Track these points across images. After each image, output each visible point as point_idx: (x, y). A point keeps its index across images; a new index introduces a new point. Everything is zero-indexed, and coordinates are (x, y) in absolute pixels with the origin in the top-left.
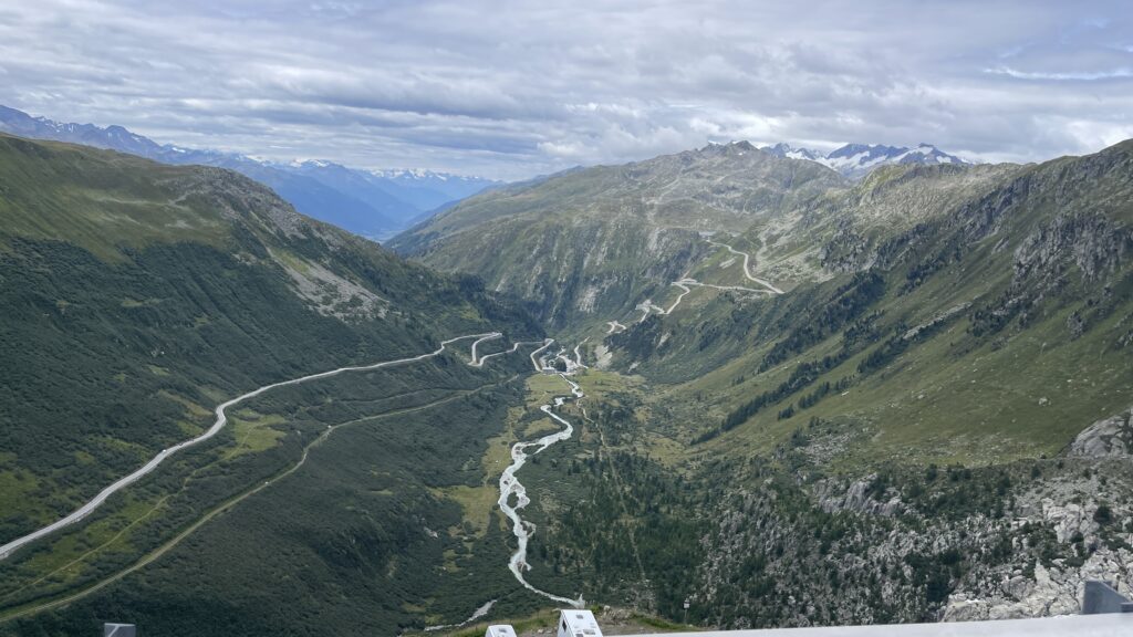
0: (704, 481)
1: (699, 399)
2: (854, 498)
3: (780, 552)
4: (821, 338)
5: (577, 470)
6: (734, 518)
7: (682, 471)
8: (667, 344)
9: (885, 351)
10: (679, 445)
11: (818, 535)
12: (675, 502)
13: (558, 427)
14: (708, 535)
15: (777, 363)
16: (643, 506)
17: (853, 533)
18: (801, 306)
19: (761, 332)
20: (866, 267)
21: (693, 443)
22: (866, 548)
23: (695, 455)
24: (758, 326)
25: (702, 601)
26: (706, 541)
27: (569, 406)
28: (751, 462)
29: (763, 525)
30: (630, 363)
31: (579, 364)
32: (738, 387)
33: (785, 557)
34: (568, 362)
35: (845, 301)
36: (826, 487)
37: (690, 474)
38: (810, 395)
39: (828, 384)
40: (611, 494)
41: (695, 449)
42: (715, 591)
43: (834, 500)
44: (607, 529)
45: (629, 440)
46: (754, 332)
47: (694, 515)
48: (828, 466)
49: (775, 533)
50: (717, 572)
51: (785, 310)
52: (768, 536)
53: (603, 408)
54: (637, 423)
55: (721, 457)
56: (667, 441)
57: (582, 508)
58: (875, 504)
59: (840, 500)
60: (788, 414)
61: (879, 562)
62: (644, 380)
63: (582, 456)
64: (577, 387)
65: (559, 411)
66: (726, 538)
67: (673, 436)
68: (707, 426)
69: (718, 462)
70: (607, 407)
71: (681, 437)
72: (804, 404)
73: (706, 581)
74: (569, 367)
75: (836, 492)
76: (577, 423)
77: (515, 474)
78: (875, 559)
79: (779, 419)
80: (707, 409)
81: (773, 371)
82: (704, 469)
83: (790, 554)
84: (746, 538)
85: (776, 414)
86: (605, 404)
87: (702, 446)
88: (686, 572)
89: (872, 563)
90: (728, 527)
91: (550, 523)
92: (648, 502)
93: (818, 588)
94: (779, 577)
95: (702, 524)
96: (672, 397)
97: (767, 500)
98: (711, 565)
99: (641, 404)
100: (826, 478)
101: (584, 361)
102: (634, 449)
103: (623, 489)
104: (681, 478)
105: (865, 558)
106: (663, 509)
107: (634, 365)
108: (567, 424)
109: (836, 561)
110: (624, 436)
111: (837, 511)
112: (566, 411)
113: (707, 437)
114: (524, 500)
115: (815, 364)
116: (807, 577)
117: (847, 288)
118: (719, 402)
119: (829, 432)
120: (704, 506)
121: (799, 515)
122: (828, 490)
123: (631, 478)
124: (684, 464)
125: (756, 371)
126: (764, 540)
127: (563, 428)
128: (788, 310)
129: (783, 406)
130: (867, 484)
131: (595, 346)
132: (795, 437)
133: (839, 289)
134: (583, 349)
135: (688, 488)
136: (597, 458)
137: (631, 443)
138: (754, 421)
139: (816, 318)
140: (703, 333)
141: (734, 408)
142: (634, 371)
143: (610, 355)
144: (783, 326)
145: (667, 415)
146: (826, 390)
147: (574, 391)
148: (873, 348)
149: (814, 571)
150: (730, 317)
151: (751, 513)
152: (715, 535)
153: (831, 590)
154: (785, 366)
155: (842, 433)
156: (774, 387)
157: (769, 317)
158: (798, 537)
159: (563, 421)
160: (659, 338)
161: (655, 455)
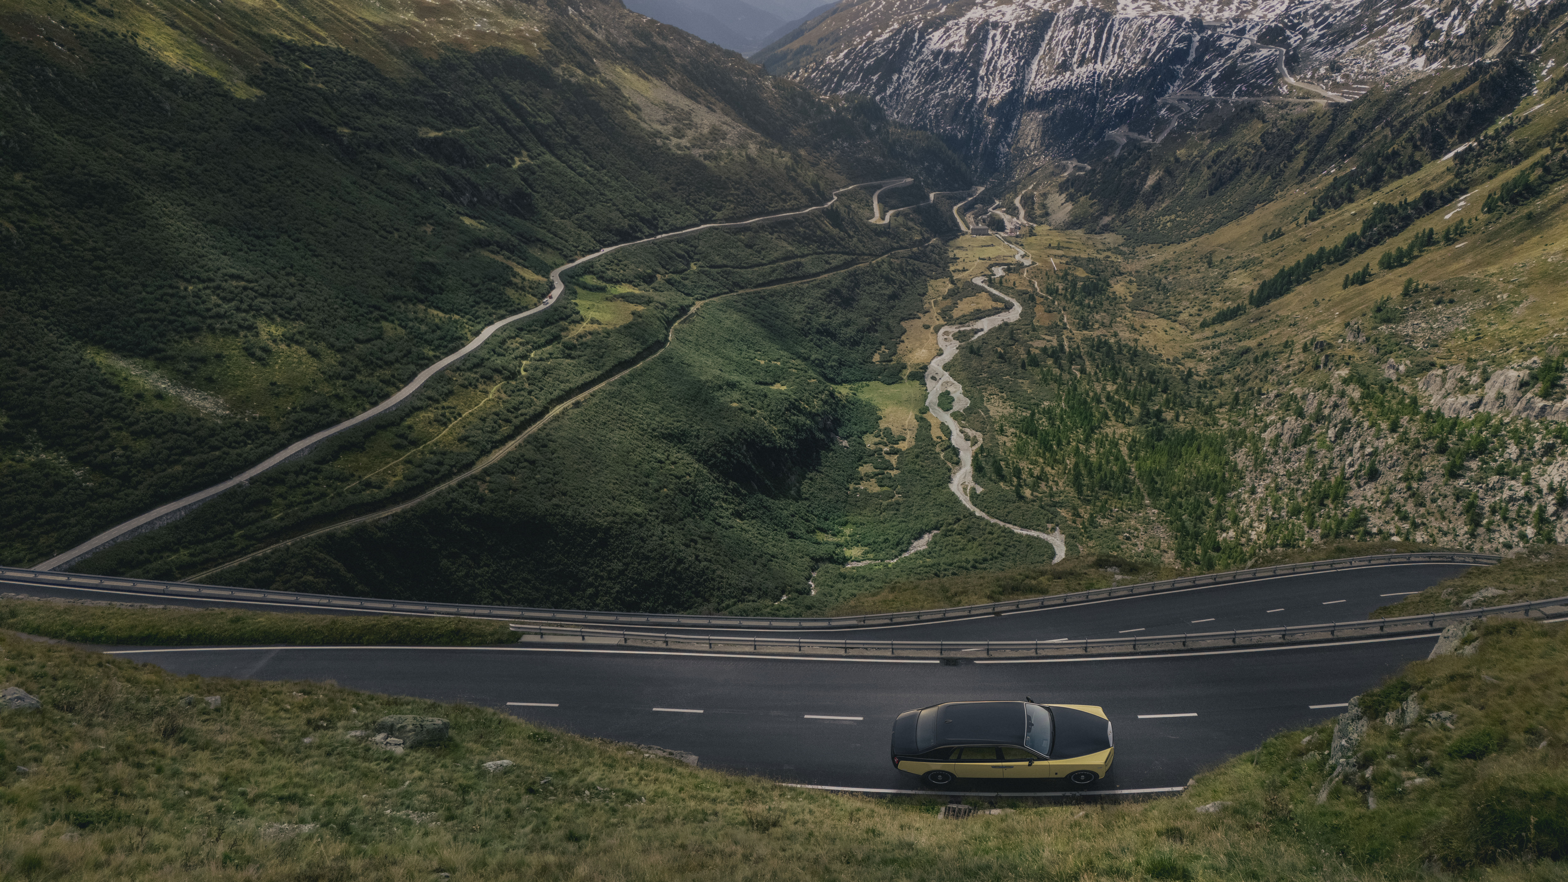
0: (1226, 376)
1: (1210, 264)
2: (1501, 397)
3: (1373, 475)
4: (1415, 166)
5: (1034, 362)
6: (1286, 426)
7: (1190, 364)
8: (1158, 187)
9: (1532, 178)
10: (1182, 328)
11: (1442, 449)
12: (1186, 405)
13: (1000, 305)
14: (1244, 450)
15: (1337, 206)
16: (1136, 410)
17: (1504, 446)
18: (1377, 120)
19: (1307, 164)
20: (1491, 55)
21: (1204, 325)
22: (1525, 468)
23: (1209, 342)
24: (1304, 153)
25: (1243, 540)
26: (1241, 458)
27: (1013, 277)
28: (1305, 349)
29: (1339, 436)
30: (1099, 217)
31: (1022, 219)
32: (1276, 244)
33: (1381, 480)
34: (1006, 218)
35: (1458, 107)
36: (1444, 381)
37: (1202, 368)
38: (1399, 250)
39: (1431, 230)
40: (1088, 395)
41: (1208, 332)
42: (1263, 527)
43: (1462, 399)
44: (1087, 441)
45: (1107, 321)
46: (1299, 163)
47: (1215, 423)
48: (1442, 352)
49: (1362, 447)
50: (1263, 501)
51: (1348, 127)
52: (1350, 451)
53: (1064, 277)
54: (1114, 300)
55: (1252, 343)
56: (1163, 323)
57: (1048, 412)
58: (1539, 403)
59: (1472, 398)
60: (1362, 278)
61: (1552, 489)
62: (1120, 239)
63: (1041, 344)
64: (1022, 252)
65: (1000, 284)
66: (1276, 453)
67: (1172, 316)
68: (1225, 300)
69: (1247, 351)
70: (1070, 278)
71: (1184, 316)
72: (1390, 263)
73: (1248, 513)
74: (1009, 226)
75: (1464, 387)
76: (1028, 299)
77: (946, 367)
78: (1544, 485)
79: (1345, 286)
80: (1225, 277)
81: (1331, 217)
82: (1225, 361)
83: (1389, 477)
84: (1312, 453)
85: (1341, 280)
86: (1066, 274)
87: (1219, 328)
88: (1214, 501)
89: (1539, 491)
90: (1279, 436)
91: (1002, 431)
92: (1143, 406)
93: (1444, 525)
94: (1372, 510)
95: (1232, 434)
96: (1166, 262)
97: (1346, 400)
98: (1253, 491)
99: (1121, 274)
100: (1443, 367)
101: (1030, 217)
102: (1116, 335)
103: (1104, 388)
104: (1190, 374)
105: (1527, 483)
106: (1169, 415)
107: (1106, 220)
108: (1014, 301)
109: (1475, 489)
110: (1098, 317)
111: (1467, 415)
112: (1011, 284)
113: (1224, 317)
114: (961, 402)
115: (1404, 205)
116: (1422, 510)
117: (1458, 87)
118: (1245, 266)
119: (1438, 303)
120: (1230, 410)
121: (1404, 420)
122: (1448, 385)
123: (1115, 373)
124: (1190, 356)
125: (1301, 220)
126: (1342, 457)
127: (1008, 307)
128: (1355, 128)
129: (1354, 266)
130: (1524, 374)
131: (1045, 196)
132: (1379, 310)
133: (1443, 90)
134: (1028, 201)
135: (1202, 386)
136: (1062, 346)
137: (1111, 326)
138: (1303, 291)
139: (1405, 135)
140: (1215, 168)
141: (1269, 274)
142: (1106, 229)
143: (1069, 207)
144: (1346, 150)
145: (1159, 287)
146: (1428, 240)
147: (1018, 258)
148: (1511, 173)
149: (1434, 501)
150: (1259, 143)
151: (1319, 418)
152: (1257, 451)
153: (1466, 529)
154: (1350, 209)
155: (1461, 302)
156: (1337, 239)
157: (1323, 138)
158: (1406, 453)
159: (1007, 298)
160: (1145, 179)
161: (1146, 340)
